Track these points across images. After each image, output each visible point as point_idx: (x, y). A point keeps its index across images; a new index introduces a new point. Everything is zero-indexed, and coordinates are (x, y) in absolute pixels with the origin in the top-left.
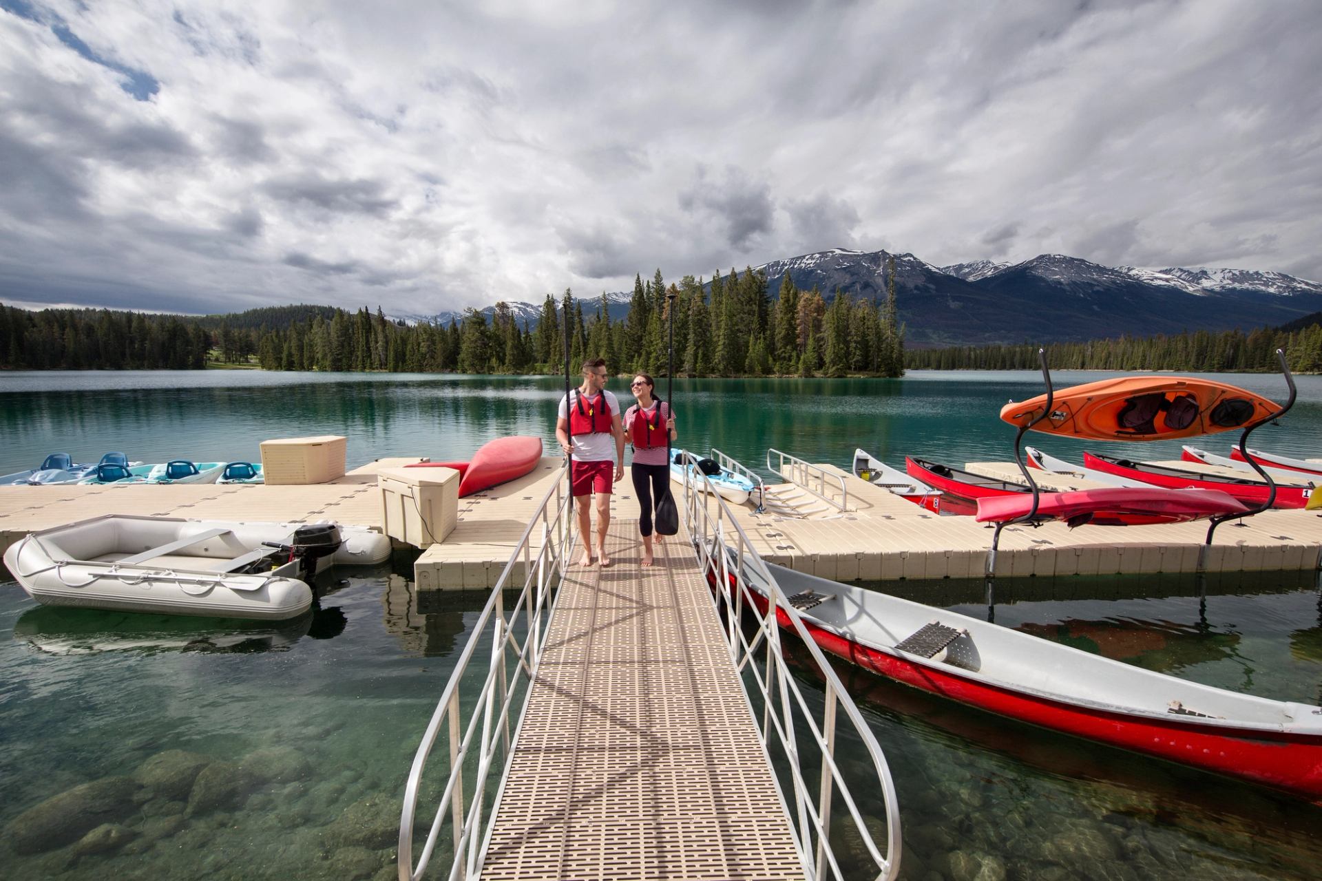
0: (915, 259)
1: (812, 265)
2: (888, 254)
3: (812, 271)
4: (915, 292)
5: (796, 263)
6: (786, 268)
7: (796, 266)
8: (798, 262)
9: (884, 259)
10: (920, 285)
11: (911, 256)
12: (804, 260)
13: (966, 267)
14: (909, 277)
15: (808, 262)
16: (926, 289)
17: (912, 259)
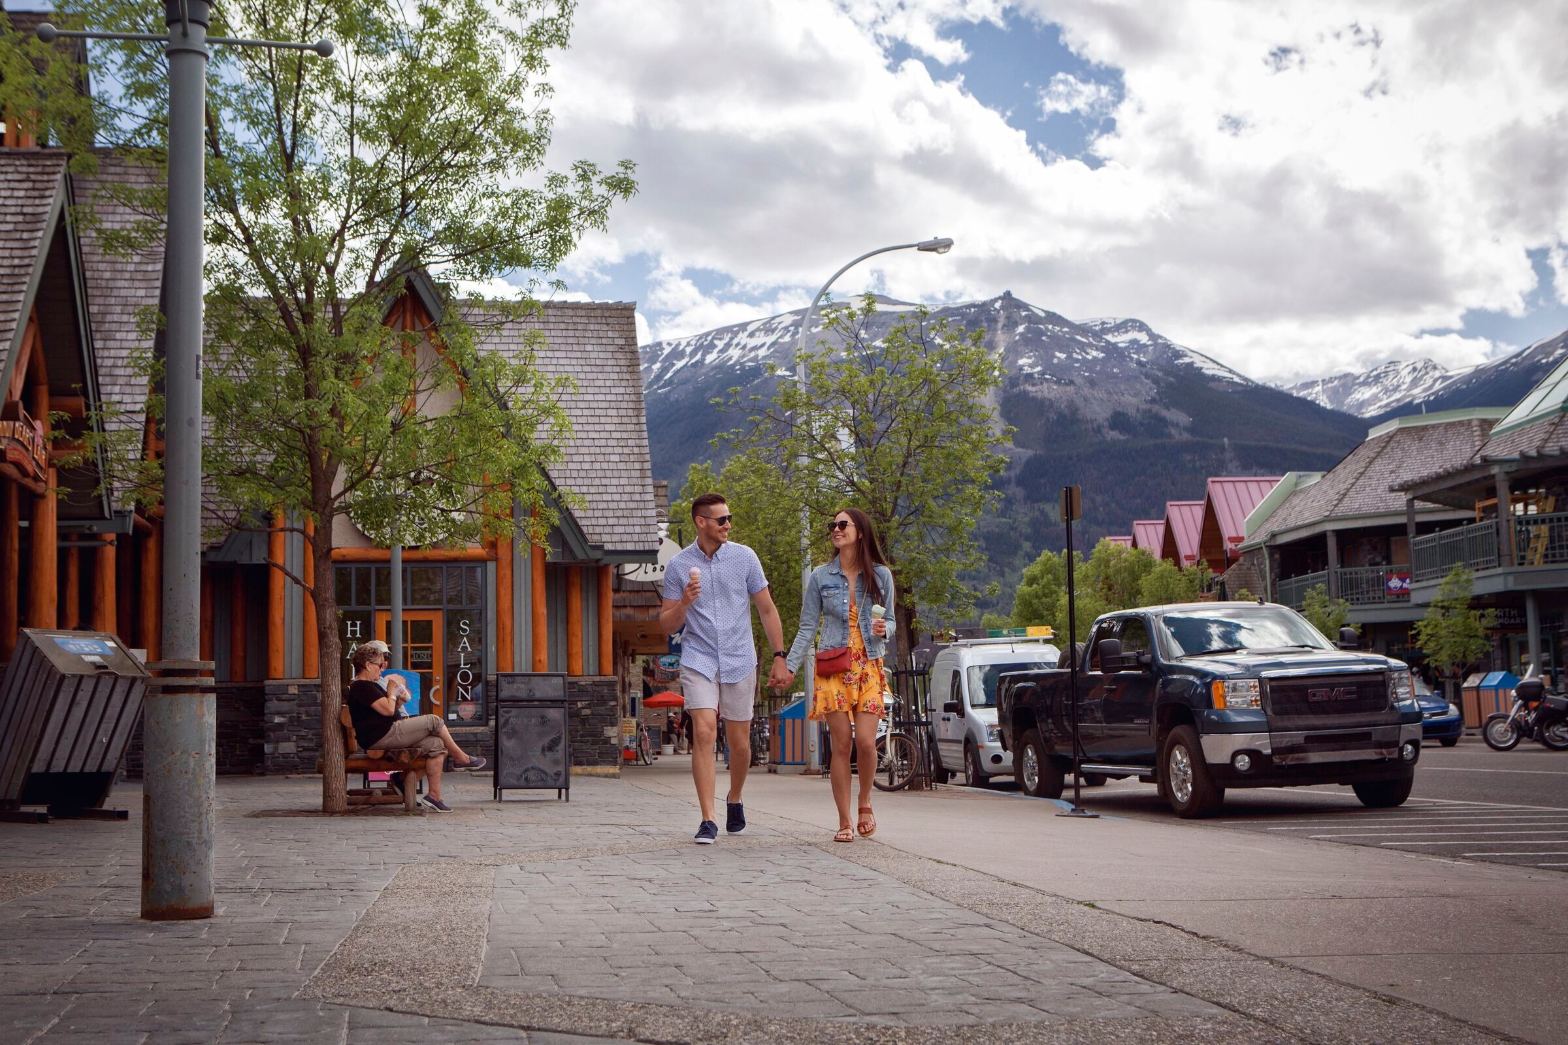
0: (1153, 336)
1: (762, 352)
2: (1026, 307)
3: (756, 371)
4: (1114, 435)
5: (712, 346)
6: (679, 364)
7: (710, 358)
8: (720, 344)
9: (1011, 325)
10: (1131, 411)
11: (1142, 327)
12: (742, 338)
13: (1365, 383)
14: (1092, 383)
15: (752, 342)
16: (1156, 425)
17: (1143, 338)
